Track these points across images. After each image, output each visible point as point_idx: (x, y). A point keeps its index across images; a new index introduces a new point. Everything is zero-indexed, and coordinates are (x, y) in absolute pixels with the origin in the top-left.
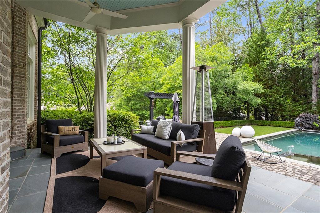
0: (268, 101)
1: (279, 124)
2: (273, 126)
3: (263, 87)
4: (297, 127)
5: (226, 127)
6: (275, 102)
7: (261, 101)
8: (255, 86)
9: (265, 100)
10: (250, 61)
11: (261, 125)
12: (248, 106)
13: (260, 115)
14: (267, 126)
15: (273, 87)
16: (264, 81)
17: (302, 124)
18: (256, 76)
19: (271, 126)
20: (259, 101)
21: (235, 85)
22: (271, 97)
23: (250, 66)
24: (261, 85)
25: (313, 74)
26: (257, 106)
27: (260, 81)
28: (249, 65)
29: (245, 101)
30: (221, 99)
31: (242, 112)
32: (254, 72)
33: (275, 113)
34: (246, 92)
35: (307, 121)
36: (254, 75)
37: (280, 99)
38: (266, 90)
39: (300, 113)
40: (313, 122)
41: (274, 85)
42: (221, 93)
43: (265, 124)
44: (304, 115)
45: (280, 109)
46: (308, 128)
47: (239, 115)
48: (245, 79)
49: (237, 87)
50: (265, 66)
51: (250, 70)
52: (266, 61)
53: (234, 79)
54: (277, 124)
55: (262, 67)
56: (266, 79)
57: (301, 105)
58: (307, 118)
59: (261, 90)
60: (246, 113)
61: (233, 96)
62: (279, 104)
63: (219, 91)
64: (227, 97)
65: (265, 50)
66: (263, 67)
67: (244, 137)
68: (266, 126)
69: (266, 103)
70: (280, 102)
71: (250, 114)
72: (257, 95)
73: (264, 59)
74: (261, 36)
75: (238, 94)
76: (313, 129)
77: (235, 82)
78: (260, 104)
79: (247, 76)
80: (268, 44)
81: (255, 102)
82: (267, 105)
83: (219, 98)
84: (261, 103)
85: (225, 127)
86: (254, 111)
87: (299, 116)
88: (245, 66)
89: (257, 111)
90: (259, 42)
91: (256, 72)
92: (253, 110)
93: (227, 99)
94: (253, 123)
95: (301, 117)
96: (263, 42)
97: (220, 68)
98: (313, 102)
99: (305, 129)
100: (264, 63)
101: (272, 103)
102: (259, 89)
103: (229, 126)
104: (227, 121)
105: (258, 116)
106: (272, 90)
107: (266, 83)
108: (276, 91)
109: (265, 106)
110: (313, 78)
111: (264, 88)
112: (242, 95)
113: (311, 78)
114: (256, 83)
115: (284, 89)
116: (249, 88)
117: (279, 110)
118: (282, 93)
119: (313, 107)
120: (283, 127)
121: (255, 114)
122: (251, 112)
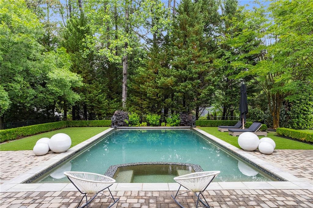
0: (87, 97)
1: (98, 124)
2: (92, 126)
3: (82, 79)
4: (113, 125)
5: (30, 136)
6: (94, 99)
7: (79, 97)
8: (73, 77)
9: (84, 96)
10: (68, 46)
11: (80, 127)
12: (65, 102)
13: (78, 113)
14: (86, 127)
15: (93, 82)
16: (83, 74)
17: (117, 122)
18: (75, 66)
19: (90, 126)
20: (77, 97)
21: (44, 71)
22: (90, 93)
23: (67, 52)
24: (80, 77)
25: (123, 74)
26: (75, 103)
27: (79, 72)
28: (66, 49)
29: (59, 96)
30: (19, 91)
31: (57, 111)
32: (72, 60)
33: (94, 111)
34: (60, 83)
35: (120, 118)
36: (72, 64)
37: (99, 95)
38: (85, 84)
39: (115, 111)
40: (125, 119)
41: (93, 79)
42: (19, 82)
43: (84, 125)
44: (118, 113)
45: (99, 106)
46: (121, 126)
47: (54, 114)
48: (60, 66)
49: (47, 75)
50: (84, 56)
51: (68, 57)
52: (86, 50)
53: (43, 63)
54: (96, 124)
55: (81, 56)
56: (86, 71)
57: (115, 103)
58: (120, 115)
59: (80, 83)
60: (63, 111)
61: (41, 88)
62: (98, 101)
63: (16, 78)
64: (31, 89)
65: (84, 37)
66: (83, 56)
67: (55, 153)
68: (84, 127)
69: (85, 99)
70: (98, 99)
71: (68, 113)
72: (75, 89)
73: (84, 47)
74: (81, 20)
75: (48, 85)
76: (124, 126)
77: (44, 67)
78: (78, 101)
79: (63, 63)
80: (88, 31)
81: (73, 98)
82: (86, 102)
83: (16, 89)
84: (79, 99)
85: (27, 136)
86: (72, 109)
87: (114, 114)
88: (61, 49)
89: (76, 109)
90: (79, 26)
91: (74, 61)
92: (70, 109)
93: (32, 91)
94: (71, 124)
95: (115, 115)
96: (83, 28)
97: (16, 38)
98: (123, 100)
99: (119, 126)
100: (83, 51)
101: (91, 100)
102: (78, 81)
103: (35, 133)
104: (30, 126)
105: (76, 115)
106: (91, 85)
107: (85, 76)
108: (95, 86)
109: (84, 103)
110: (123, 78)
111: (83, 82)
112: (54, 87)
113: (122, 78)
114: (74, 73)
115: (102, 85)
116: (64, 77)
117: (98, 108)
118: (100, 89)
119: (123, 105)
120: (101, 126)
121: (73, 113)
122: (68, 111)
